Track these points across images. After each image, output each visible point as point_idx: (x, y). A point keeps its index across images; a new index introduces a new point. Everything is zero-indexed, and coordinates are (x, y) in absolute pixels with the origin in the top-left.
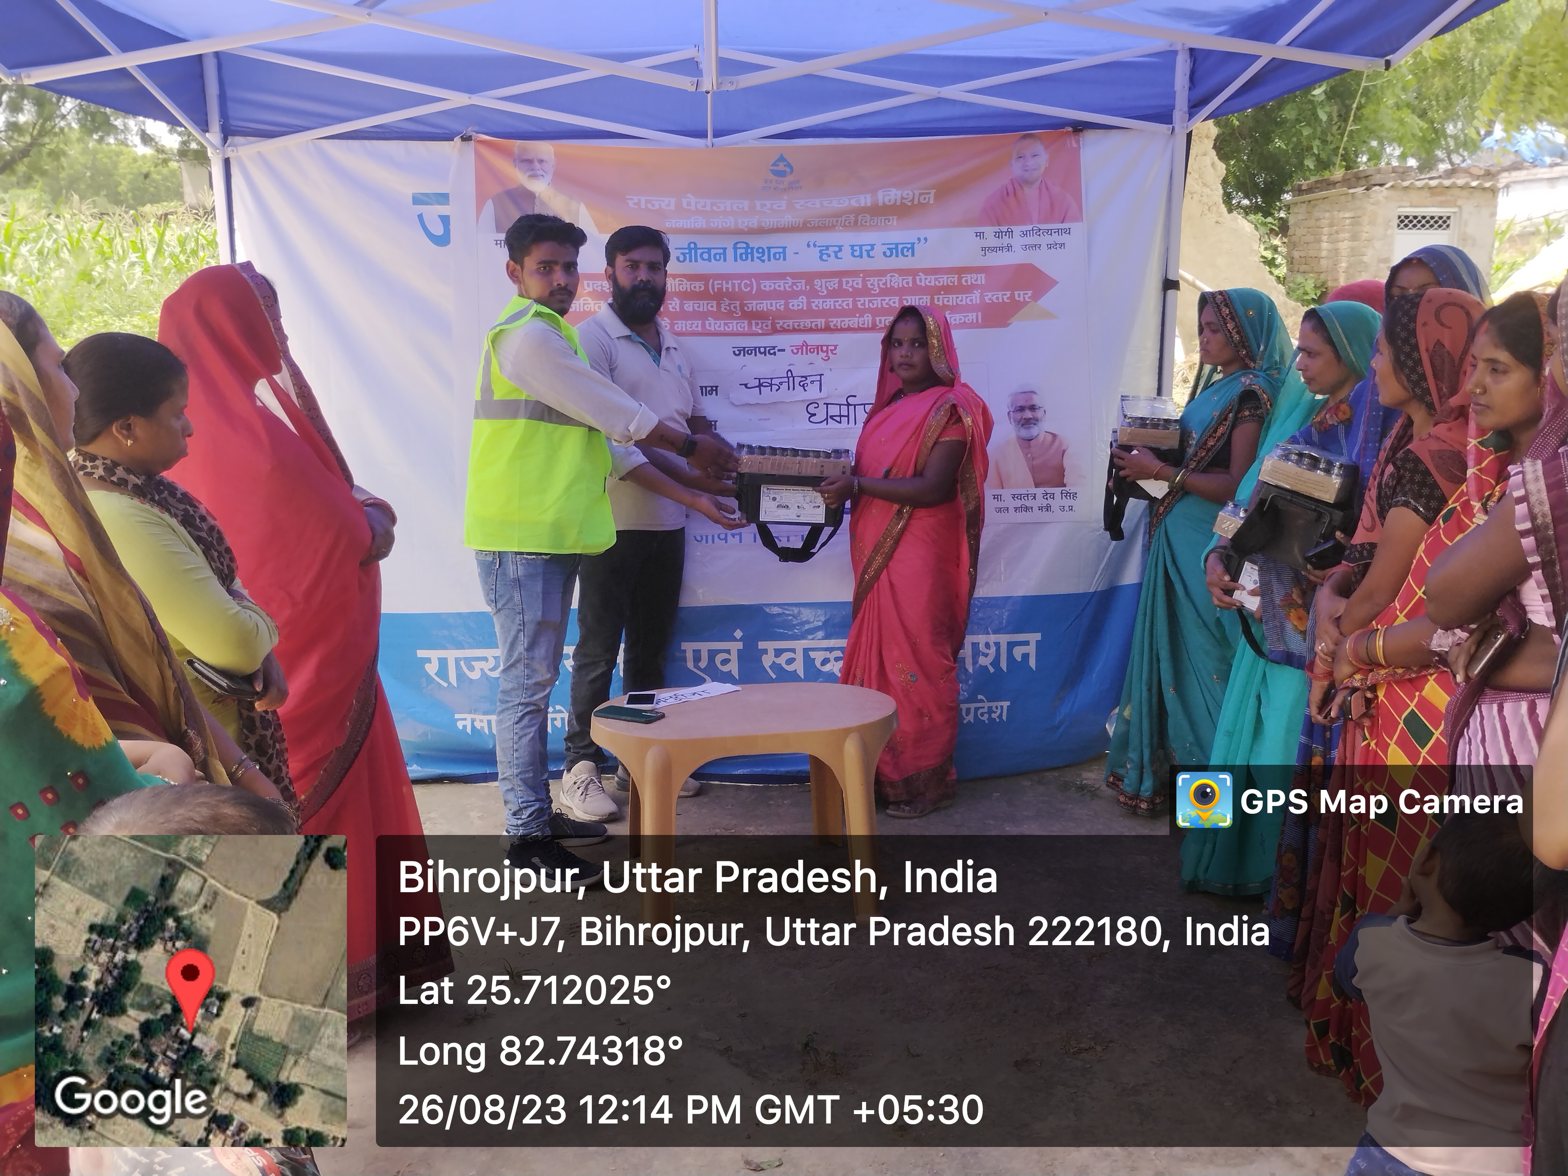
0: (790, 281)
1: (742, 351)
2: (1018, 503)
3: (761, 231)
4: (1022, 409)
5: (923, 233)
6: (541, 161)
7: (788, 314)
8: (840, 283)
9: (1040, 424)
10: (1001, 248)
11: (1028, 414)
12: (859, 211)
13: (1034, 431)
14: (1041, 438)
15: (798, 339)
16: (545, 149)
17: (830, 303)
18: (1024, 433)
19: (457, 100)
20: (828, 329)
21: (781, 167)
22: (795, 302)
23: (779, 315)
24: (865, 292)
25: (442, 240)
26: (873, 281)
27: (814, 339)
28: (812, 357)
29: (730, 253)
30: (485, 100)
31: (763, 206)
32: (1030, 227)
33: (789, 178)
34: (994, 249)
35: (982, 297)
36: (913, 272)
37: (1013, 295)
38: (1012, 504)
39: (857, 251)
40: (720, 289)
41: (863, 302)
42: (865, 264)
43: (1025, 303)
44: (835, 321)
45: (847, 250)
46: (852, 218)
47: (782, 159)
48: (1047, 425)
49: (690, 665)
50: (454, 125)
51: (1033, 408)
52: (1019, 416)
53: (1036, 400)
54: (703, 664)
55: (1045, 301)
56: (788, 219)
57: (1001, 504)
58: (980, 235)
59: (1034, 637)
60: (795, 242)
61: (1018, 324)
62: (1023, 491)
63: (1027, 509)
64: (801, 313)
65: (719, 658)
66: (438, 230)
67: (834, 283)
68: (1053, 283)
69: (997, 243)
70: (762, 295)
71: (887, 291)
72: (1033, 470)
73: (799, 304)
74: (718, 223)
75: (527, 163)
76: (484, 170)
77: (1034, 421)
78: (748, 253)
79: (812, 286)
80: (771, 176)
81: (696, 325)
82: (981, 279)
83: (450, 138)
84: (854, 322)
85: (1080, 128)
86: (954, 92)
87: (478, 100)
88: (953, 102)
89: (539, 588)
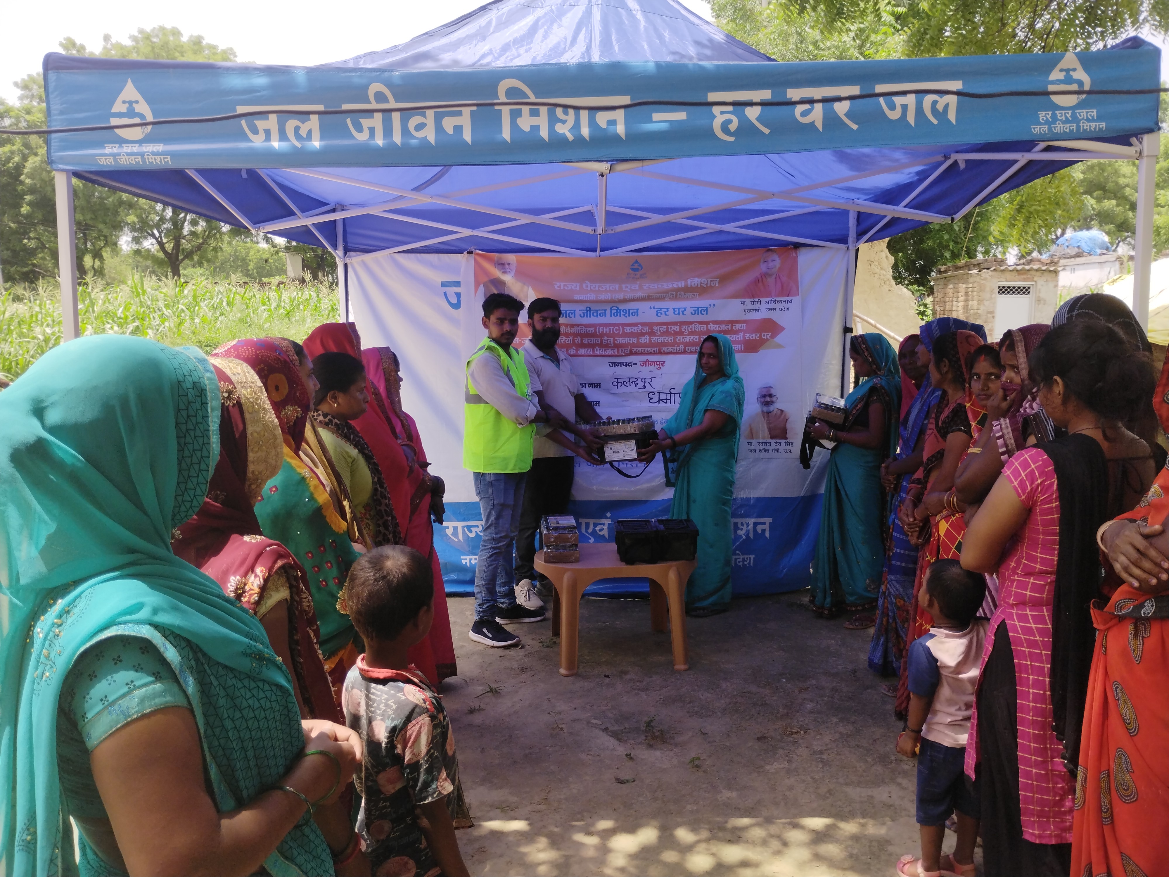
0: (640, 327)
1: (614, 364)
2: (761, 447)
3: (625, 301)
4: (764, 396)
5: (712, 302)
6: (509, 264)
7: (639, 345)
8: (667, 328)
9: (775, 405)
10: (755, 310)
11: (768, 399)
12: (677, 290)
13: (771, 408)
14: (775, 412)
15: (644, 358)
16: (511, 258)
17: (661, 339)
18: (765, 409)
19: (466, 232)
20: (660, 353)
21: (636, 266)
22: (643, 338)
23: (633, 345)
24: (681, 333)
25: (457, 306)
26: (685, 327)
27: (652, 358)
28: (652, 368)
29: (608, 312)
30: (480, 233)
31: (626, 287)
33: (641, 272)
34: (751, 311)
35: (744, 336)
36: (707, 323)
37: (761, 335)
38: (758, 448)
39: (677, 311)
40: (602, 332)
41: (679, 338)
42: (680, 318)
43: (767, 340)
44: (664, 349)
45: (671, 311)
46: (674, 293)
47: (636, 262)
48: (778, 405)
49: (583, 531)
50: (463, 246)
51: (771, 396)
52: (762, 400)
53: (773, 391)
54: (590, 530)
55: (778, 339)
56: (639, 294)
57: (752, 448)
58: (742, 303)
59: (768, 521)
60: (643, 306)
61: (763, 352)
62: (764, 441)
63: (766, 451)
64: (645, 345)
65: (599, 527)
66: (454, 301)
67: (664, 329)
68: (783, 329)
69: (752, 307)
70: (625, 334)
71: (692, 333)
72: (770, 429)
73: (645, 339)
74: (602, 297)
75: (501, 265)
76: (479, 269)
77: (772, 403)
78: (618, 312)
79: (652, 329)
80: (631, 272)
81: (590, 351)
82: (744, 326)
83: (461, 252)
84: (674, 349)
85: (797, 246)
86: (730, 227)
87: (477, 233)
88: (729, 233)
89: (502, 487)
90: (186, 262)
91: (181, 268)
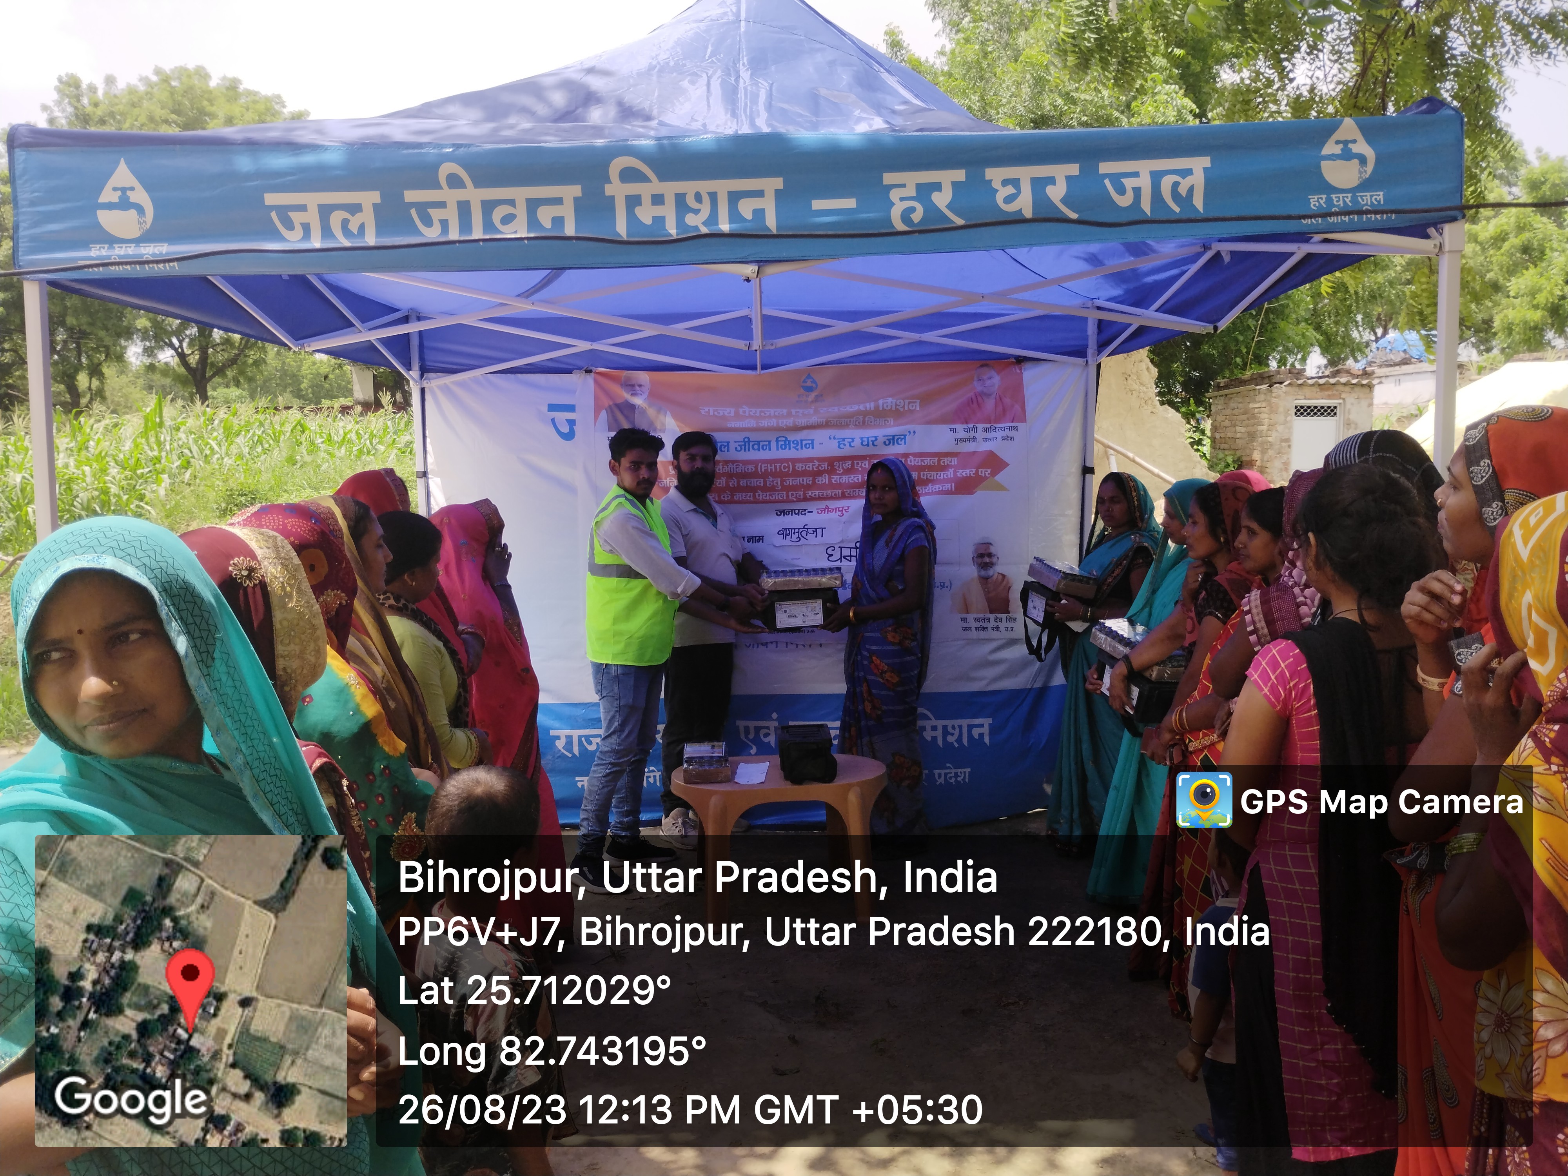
0: (817, 463)
1: (782, 512)
2: (978, 624)
3: (796, 429)
4: (981, 556)
5: (912, 428)
6: (640, 385)
7: (815, 487)
8: (853, 464)
9: (995, 567)
10: (969, 440)
11: (987, 560)
12: (865, 414)
13: (991, 572)
14: (995, 577)
15: (822, 504)
16: (643, 377)
17: (845, 479)
18: (983, 573)
20: (843, 497)
21: (809, 383)
22: (820, 478)
23: (808, 487)
25: (569, 436)
27: (833, 504)
29: (774, 443)
30: (604, 344)
31: (797, 411)
32: (988, 426)
33: (815, 393)
34: (963, 440)
35: (955, 473)
37: (977, 472)
38: (974, 625)
39: (866, 442)
40: (766, 470)
42: (870, 451)
43: (986, 478)
44: (849, 491)
45: (857, 442)
46: (861, 419)
47: (809, 378)
48: (999, 569)
49: (743, 736)
50: (580, 363)
51: (990, 555)
52: (979, 561)
53: (992, 550)
54: (751, 736)
55: (999, 478)
56: (814, 420)
57: (966, 625)
59: (988, 722)
60: (820, 436)
61: (980, 494)
62: (981, 616)
63: (983, 629)
64: (823, 487)
65: (763, 732)
66: (566, 430)
67: (848, 465)
68: (1006, 464)
69: (965, 435)
70: (796, 474)
72: (989, 600)
73: (823, 480)
74: (764, 423)
75: (631, 387)
76: (601, 392)
77: (991, 565)
78: (787, 444)
79: (832, 466)
80: (803, 391)
81: (749, 496)
82: (954, 461)
83: (577, 372)
85: (1020, 360)
86: (931, 336)
87: (597, 346)
88: (931, 344)
89: (632, 682)
90: (217, 379)
91: (209, 388)
